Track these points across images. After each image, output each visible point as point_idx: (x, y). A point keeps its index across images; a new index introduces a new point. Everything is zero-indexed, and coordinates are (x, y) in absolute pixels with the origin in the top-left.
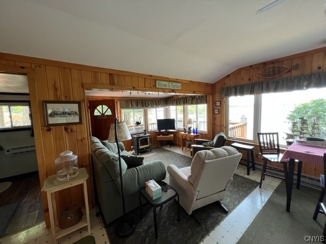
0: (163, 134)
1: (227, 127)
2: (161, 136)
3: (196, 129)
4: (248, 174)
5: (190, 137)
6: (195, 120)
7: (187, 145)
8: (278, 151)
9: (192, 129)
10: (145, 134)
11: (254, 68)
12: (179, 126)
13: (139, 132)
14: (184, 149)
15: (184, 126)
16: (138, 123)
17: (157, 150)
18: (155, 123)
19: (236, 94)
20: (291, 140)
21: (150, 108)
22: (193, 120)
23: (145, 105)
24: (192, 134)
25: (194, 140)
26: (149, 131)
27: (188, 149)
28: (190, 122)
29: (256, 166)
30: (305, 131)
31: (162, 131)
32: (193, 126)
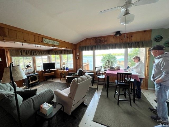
0: (47, 72)
1: (82, 66)
2: (46, 73)
3: (68, 68)
4: (92, 86)
5: (64, 72)
6: (67, 63)
7: (63, 77)
8: (102, 74)
9: (65, 68)
10: (35, 73)
11: (92, 39)
12: (57, 66)
13: (29, 73)
14: (61, 79)
15: (61, 66)
16: (28, 67)
17: (44, 82)
18: (41, 66)
19: (86, 50)
20: (105, 69)
21: (37, 56)
22: (66, 63)
23: (34, 54)
24: (66, 70)
25: (67, 74)
26: (37, 71)
27: (63, 79)
28: (64, 64)
29: (95, 81)
30: (109, 65)
31: (47, 70)
32: (66, 66)
